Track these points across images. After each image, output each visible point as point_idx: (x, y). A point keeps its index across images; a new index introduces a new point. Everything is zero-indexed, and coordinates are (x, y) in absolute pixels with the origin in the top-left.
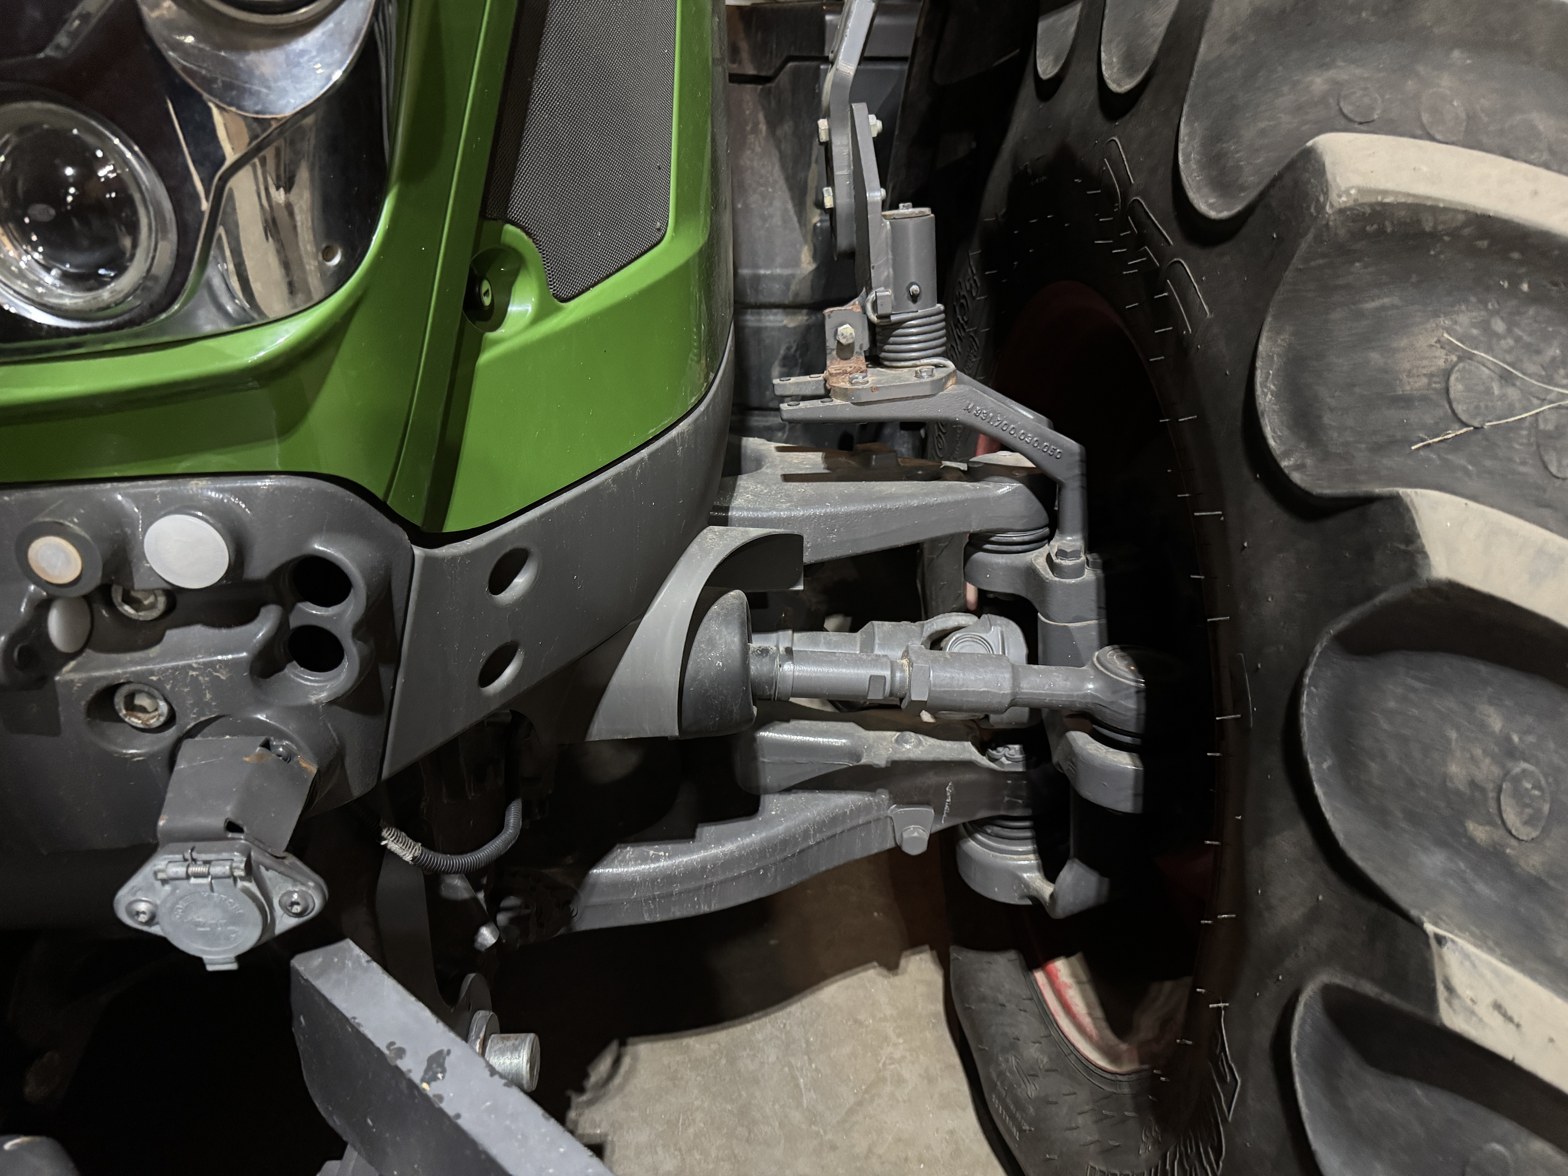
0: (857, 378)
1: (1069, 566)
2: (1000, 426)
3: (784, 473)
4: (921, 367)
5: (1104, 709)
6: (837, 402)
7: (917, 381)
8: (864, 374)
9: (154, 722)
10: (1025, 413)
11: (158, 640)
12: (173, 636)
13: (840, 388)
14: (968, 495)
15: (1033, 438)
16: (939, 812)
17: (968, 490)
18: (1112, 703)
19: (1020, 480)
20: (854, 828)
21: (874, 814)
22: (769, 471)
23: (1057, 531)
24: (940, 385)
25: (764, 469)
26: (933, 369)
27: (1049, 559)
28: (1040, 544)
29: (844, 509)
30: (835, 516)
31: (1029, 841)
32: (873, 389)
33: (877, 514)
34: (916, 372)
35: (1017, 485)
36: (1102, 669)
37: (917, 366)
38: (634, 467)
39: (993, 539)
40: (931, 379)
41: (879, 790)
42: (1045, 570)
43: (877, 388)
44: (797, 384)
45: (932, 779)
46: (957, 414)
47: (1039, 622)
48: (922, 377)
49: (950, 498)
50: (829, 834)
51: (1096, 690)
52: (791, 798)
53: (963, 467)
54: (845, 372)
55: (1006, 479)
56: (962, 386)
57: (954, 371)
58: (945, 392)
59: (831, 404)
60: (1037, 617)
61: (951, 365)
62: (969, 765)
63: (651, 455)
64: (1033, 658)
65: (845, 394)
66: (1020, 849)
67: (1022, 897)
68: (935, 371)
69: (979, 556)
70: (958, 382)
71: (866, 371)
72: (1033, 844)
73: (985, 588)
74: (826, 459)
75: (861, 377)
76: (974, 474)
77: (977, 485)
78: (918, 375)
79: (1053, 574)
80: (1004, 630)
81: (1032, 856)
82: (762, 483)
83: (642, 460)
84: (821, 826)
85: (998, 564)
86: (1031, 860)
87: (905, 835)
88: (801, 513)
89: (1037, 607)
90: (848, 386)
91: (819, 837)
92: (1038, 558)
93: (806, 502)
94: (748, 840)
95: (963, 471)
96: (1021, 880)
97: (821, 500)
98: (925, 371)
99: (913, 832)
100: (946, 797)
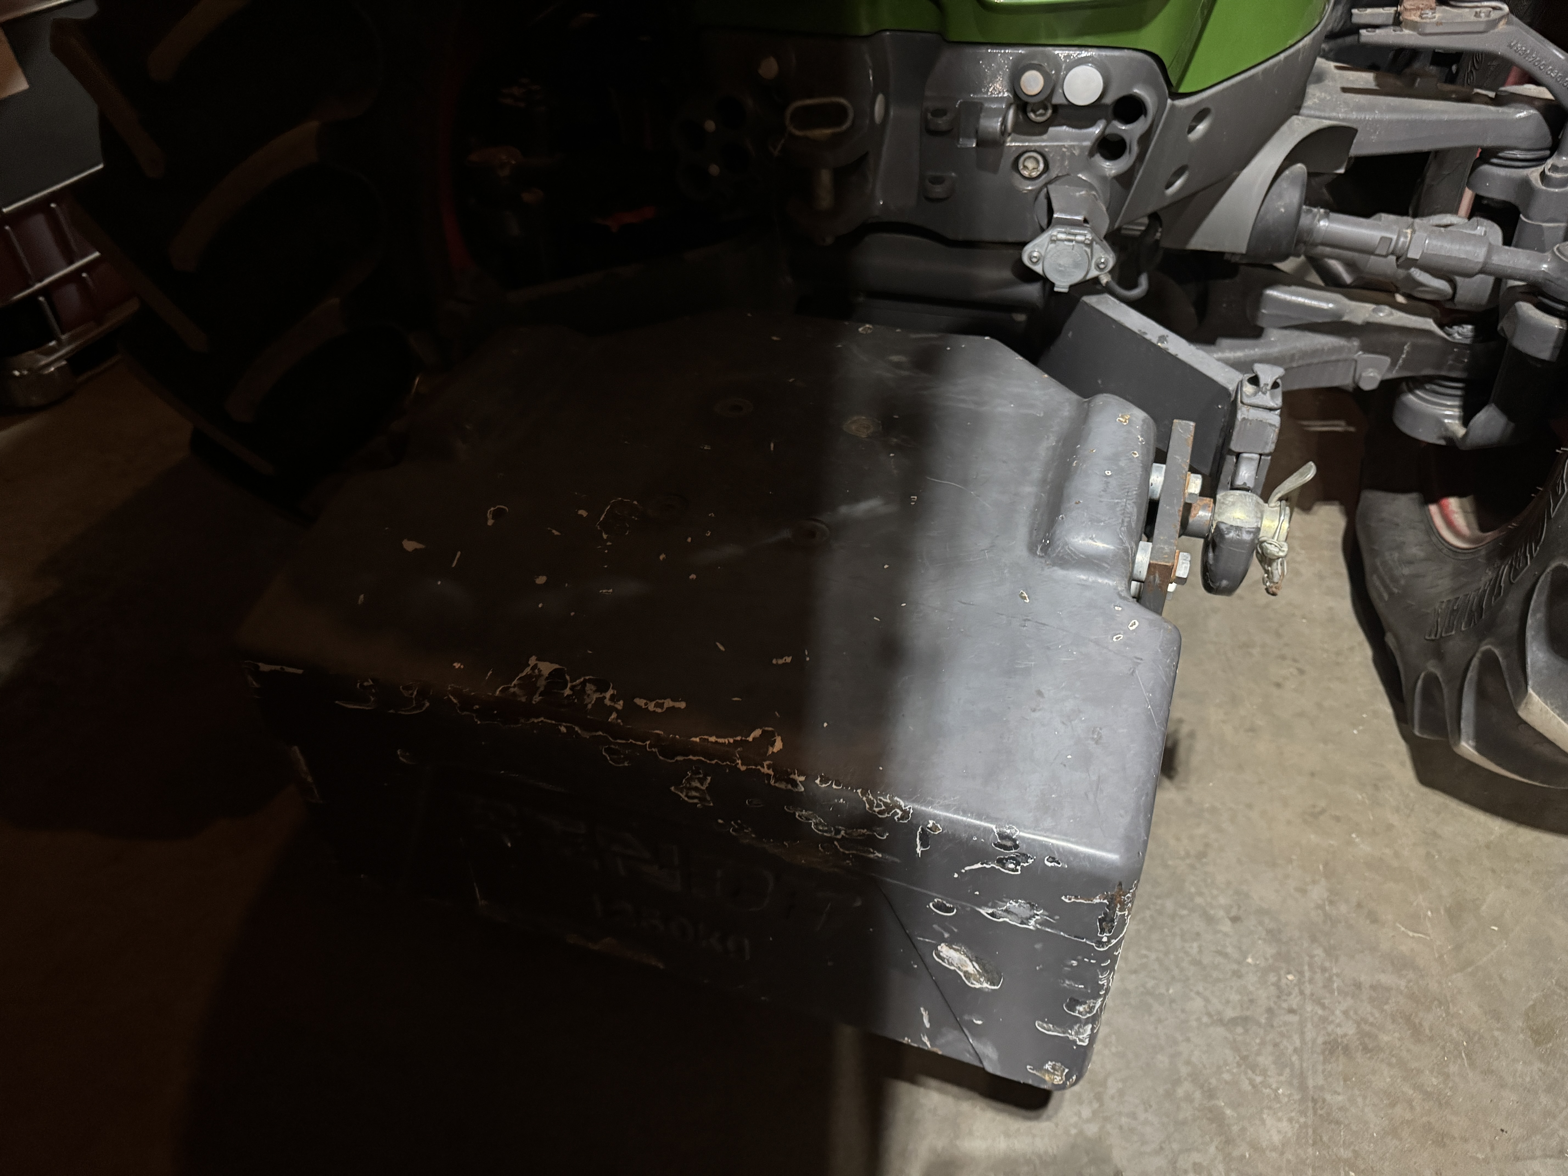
0: (1427, 14)
1: (1556, 179)
2: (1534, 61)
3: (1342, 86)
4: (1481, 9)
5: (1550, 283)
6: (1406, 32)
7: (1476, 19)
8: (1433, 11)
9: (1034, 174)
10: (1558, 54)
11: (1045, 132)
12: (1052, 130)
13: (1412, 21)
14: (1491, 116)
15: (1558, 73)
16: (1394, 364)
17: (1492, 112)
18: (1558, 279)
19: (1538, 109)
20: (1327, 362)
21: (1344, 356)
22: (1331, 84)
23: (1556, 153)
24: (1494, 23)
25: (1326, 82)
26: (1490, 12)
27: (1543, 175)
28: (1538, 163)
29: (1388, 117)
30: (1380, 121)
31: (1458, 399)
32: (1438, 24)
33: (1413, 124)
34: (1476, 13)
35: (1533, 111)
36: (1559, 255)
37: (1477, 7)
38: (1275, 65)
39: (1501, 154)
40: (1487, 19)
41: (1354, 339)
42: (1536, 180)
43: (1441, 24)
44: (1372, 15)
45: (1395, 338)
46: (1501, 49)
47: (1519, 221)
48: (1480, 17)
49: (1475, 117)
50: (1308, 361)
51: (1548, 268)
52: (1287, 332)
53: (1492, 94)
54: (1418, 8)
55: (1526, 106)
56: (1511, 27)
57: (1508, 14)
58: (1496, 30)
59: (1401, 33)
60: (1518, 217)
61: (1506, 8)
62: (1428, 333)
63: (1286, 58)
64: (1508, 241)
65: (1414, 26)
66: (1449, 403)
67: (1440, 438)
68: (1491, 13)
69: (1486, 168)
70: (1508, 23)
71: (1435, 9)
72: (1460, 401)
73: (1482, 193)
74: (1376, 78)
75: (1431, 14)
76: (1499, 101)
77: (1500, 109)
78: (1477, 15)
79: (1542, 184)
80: (1488, 230)
81: (1457, 410)
82: (1326, 92)
83: (1280, 61)
84: (1304, 354)
85: (1498, 175)
86: (1456, 412)
87: (1364, 374)
88: (1355, 117)
89: (1521, 209)
90: (1418, 19)
91: (1301, 362)
92: (1534, 174)
93: (1360, 108)
94: (1252, 352)
95: (1491, 98)
96: (1443, 424)
97: (1371, 108)
98: (1484, 12)
99: (1370, 373)
100: (1402, 353)
